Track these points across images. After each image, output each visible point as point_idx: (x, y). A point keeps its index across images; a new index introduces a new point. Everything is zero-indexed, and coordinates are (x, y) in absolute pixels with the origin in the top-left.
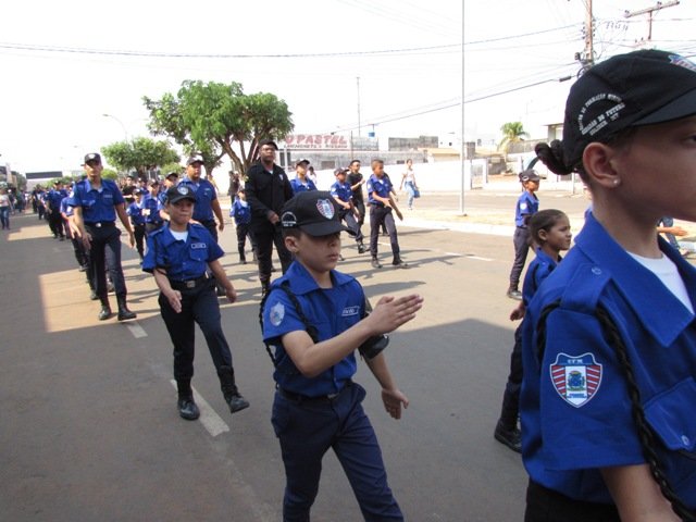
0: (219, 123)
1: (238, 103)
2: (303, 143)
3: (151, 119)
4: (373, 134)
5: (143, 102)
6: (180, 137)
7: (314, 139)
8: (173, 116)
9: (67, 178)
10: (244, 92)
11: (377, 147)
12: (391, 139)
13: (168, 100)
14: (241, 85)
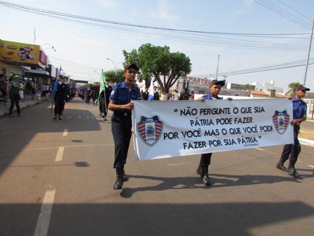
0: (155, 65)
1: (166, 56)
2: (191, 81)
3: (124, 61)
5: (123, 52)
7: (197, 80)
8: (135, 60)
10: (170, 52)
11: (226, 87)
12: (232, 84)
13: (134, 53)
14: (169, 48)
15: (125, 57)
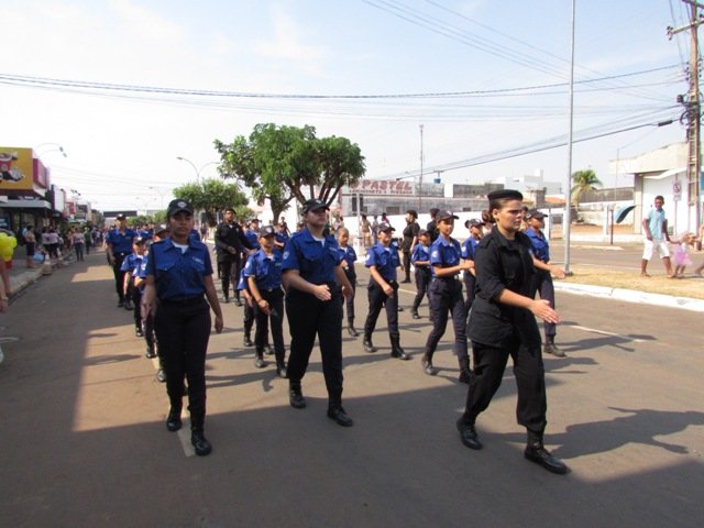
0: (289, 167)
1: (310, 147)
2: (368, 188)
3: (222, 163)
4: (438, 181)
5: (214, 145)
6: (250, 181)
7: (380, 184)
8: (244, 159)
9: (142, 217)
10: (316, 136)
11: (442, 194)
12: (455, 186)
13: (240, 144)
14: (313, 128)
15: (220, 155)
